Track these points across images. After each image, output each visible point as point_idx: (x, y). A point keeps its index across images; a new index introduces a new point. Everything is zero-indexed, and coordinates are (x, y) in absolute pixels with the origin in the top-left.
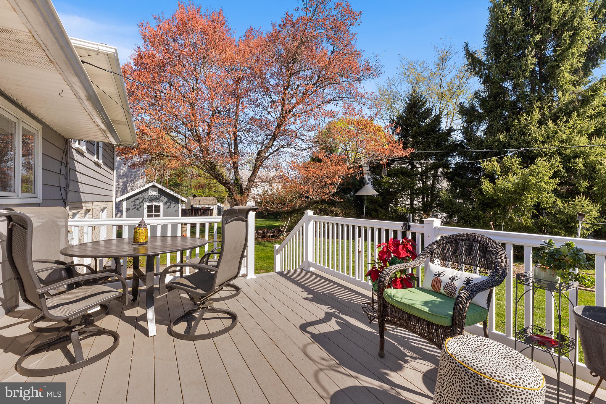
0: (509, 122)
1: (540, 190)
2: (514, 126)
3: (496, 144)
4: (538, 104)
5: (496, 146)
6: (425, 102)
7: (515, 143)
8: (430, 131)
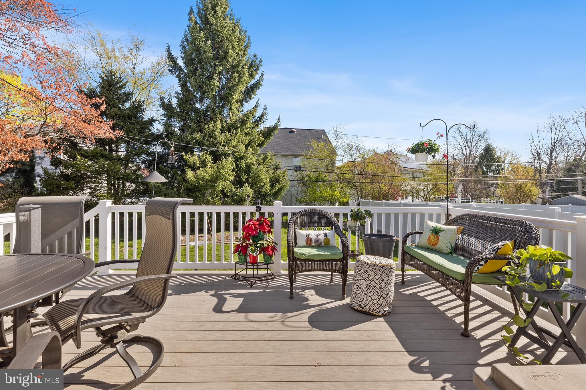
0: (202, 125)
1: (226, 180)
2: (205, 129)
3: (194, 141)
4: (220, 117)
5: (194, 143)
6: (124, 85)
7: (207, 143)
8: (132, 116)
